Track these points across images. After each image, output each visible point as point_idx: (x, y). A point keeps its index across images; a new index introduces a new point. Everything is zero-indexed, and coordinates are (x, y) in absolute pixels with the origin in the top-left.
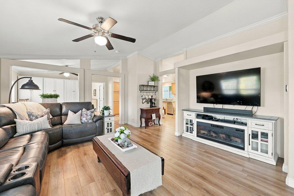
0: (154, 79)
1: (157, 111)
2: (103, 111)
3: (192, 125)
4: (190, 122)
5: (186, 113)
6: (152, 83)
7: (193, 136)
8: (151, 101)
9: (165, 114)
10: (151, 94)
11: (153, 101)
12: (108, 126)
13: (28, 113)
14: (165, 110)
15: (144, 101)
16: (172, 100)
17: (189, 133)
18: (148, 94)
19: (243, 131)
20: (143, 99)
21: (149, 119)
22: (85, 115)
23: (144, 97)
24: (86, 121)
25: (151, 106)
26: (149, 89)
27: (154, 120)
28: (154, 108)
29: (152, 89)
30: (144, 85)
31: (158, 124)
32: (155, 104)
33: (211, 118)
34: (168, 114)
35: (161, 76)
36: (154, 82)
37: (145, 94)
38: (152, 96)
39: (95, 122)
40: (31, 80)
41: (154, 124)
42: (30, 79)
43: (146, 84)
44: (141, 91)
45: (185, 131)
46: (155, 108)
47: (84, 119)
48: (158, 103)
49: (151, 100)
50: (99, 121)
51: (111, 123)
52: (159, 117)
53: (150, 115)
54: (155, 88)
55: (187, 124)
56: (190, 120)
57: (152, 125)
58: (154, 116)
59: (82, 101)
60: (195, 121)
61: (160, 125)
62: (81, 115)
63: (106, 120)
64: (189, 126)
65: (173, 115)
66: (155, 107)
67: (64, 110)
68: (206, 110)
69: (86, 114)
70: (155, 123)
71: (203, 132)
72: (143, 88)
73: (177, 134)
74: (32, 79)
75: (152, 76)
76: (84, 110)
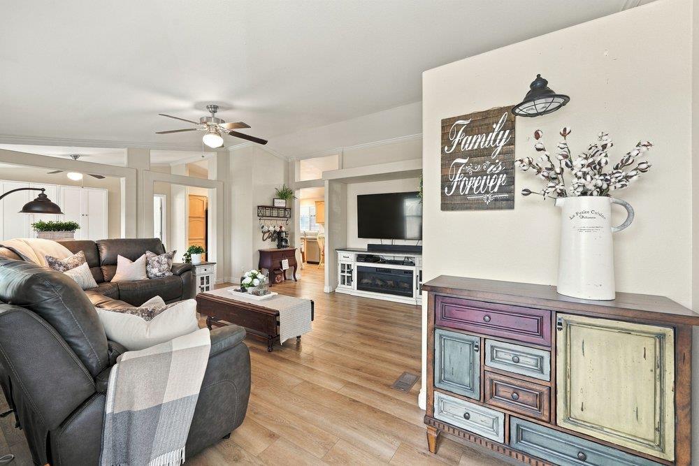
0: (286, 194)
1: (291, 254)
2: (190, 256)
3: (350, 272)
4: (348, 268)
5: (341, 254)
6: (280, 203)
7: (352, 289)
8: (278, 236)
9: (304, 261)
10: (280, 223)
11: (284, 235)
12: (202, 284)
13: (48, 260)
14: (303, 253)
15: (266, 235)
16: (316, 234)
17: (345, 286)
18: (274, 222)
19: (411, 272)
20: (264, 233)
21: (275, 270)
22: (155, 263)
23: (266, 229)
24: (159, 274)
25: (279, 246)
26: (275, 213)
27: (285, 271)
28: (284, 249)
29: (281, 214)
30: (266, 207)
31: (293, 279)
32: (286, 241)
33: (376, 260)
34: (308, 262)
35: (299, 189)
36: (284, 201)
37: (268, 222)
38: (281, 227)
39: (180, 275)
40: (43, 194)
41: (285, 279)
42: (40, 192)
43: (269, 203)
44: (261, 216)
45: (340, 283)
46: (288, 249)
47: (155, 271)
48: (293, 241)
49: (279, 233)
50: (186, 274)
51: (208, 277)
52: (294, 265)
53: (278, 261)
54: (288, 213)
55: (343, 272)
56: (348, 265)
57: (282, 281)
58: (285, 264)
59: (133, 237)
60: (355, 265)
61: (296, 281)
62: (147, 264)
63: (200, 272)
64: (346, 274)
65: (318, 263)
66: (286, 247)
67: (104, 254)
68: (371, 247)
69: (158, 262)
70: (287, 278)
71: (365, 281)
72: (264, 211)
73: (327, 289)
74: (45, 193)
75: (281, 188)
76: (149, 254)
